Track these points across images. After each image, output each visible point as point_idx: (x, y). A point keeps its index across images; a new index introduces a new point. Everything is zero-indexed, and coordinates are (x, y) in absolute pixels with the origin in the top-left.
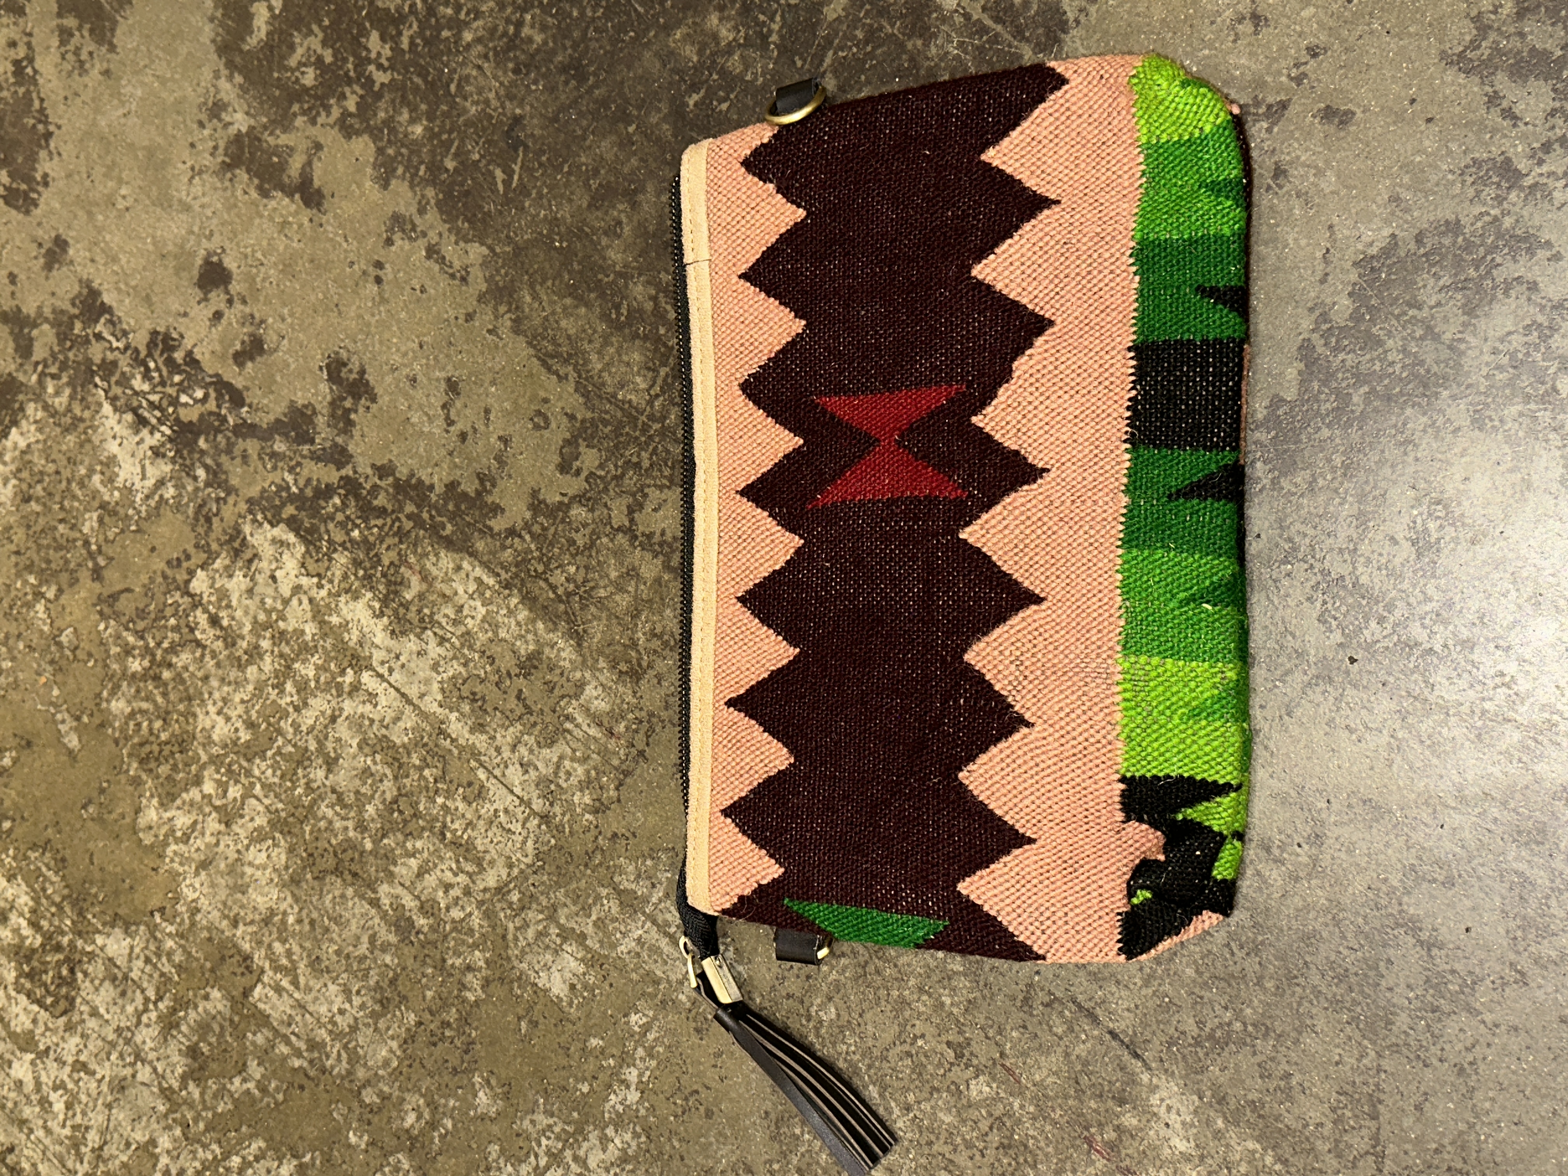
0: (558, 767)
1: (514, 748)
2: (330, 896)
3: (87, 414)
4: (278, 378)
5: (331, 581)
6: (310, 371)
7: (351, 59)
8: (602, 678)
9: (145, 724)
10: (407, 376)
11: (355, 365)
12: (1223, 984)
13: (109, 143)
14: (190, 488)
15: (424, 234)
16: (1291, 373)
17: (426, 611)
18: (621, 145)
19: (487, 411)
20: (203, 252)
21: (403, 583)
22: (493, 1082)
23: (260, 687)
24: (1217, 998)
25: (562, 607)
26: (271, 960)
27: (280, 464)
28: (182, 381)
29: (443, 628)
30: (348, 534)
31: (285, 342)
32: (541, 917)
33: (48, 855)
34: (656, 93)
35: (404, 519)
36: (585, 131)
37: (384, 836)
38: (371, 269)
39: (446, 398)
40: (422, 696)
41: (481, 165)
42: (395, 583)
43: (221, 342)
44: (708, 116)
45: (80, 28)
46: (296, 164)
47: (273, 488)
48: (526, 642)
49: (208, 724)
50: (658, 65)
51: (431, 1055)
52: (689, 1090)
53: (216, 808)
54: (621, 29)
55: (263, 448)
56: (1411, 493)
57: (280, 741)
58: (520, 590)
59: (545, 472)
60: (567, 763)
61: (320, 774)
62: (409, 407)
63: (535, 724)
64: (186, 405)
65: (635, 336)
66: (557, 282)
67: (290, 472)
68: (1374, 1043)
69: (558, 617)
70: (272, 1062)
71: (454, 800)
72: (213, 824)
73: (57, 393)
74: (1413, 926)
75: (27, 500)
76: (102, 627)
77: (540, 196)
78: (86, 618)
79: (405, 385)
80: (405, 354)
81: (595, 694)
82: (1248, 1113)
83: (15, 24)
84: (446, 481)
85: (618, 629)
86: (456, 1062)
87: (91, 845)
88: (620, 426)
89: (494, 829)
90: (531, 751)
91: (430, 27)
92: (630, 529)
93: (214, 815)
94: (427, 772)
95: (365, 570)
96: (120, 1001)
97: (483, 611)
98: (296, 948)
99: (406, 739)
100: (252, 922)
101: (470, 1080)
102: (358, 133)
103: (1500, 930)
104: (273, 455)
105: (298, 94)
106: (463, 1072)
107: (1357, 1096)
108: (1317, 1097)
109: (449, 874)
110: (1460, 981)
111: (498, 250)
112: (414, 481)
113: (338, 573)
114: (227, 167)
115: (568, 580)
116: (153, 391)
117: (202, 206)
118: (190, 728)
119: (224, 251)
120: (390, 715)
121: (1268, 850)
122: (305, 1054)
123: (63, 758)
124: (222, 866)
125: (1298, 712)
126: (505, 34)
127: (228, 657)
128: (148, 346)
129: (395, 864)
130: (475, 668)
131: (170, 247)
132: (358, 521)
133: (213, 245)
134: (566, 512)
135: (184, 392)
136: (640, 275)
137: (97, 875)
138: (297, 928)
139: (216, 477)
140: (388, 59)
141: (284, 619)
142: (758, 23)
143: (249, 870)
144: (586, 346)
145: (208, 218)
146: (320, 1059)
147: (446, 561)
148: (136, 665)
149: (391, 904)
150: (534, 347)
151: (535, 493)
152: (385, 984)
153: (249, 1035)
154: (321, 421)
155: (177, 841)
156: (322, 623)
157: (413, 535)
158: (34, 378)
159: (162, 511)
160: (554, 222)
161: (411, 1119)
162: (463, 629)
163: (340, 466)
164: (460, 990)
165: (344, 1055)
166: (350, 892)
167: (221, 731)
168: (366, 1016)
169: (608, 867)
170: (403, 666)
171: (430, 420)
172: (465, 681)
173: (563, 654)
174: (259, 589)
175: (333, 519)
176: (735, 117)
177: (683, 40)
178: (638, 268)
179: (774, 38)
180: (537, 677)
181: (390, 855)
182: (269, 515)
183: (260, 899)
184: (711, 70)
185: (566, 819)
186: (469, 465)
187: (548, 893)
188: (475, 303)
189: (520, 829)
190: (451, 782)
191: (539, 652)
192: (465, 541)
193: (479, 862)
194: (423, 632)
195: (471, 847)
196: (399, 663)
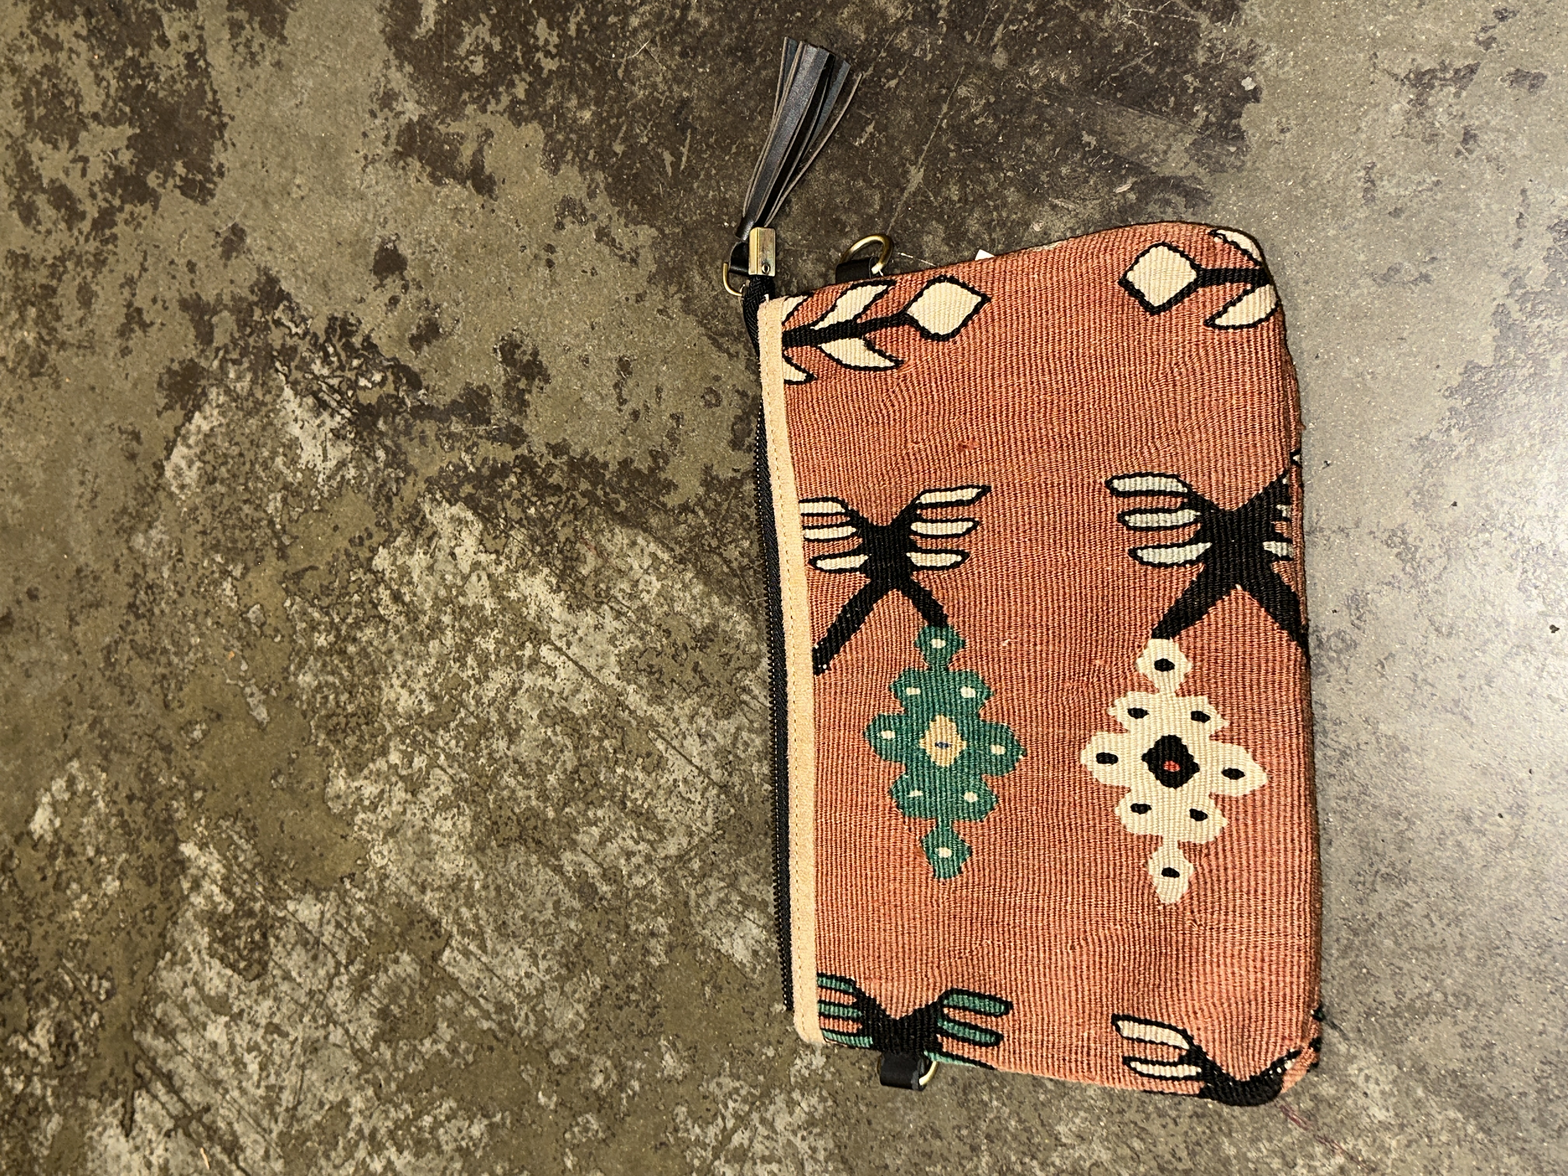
0: (736, 738)
1: (691, 719)
2: (515, 863)
3: (268, 398)
4: (454, 361)
5: (509, 558)
6: (485, 353)
7: (519, 47)
9: (331, 697)
10: (580, 357)
11: (528, 347)
12: (1422, 955)
13: (283, 133)
14: (370, 469)
15: (594, 218)
16: (1487, 339)
19: (659, 390)
20: (377, 240)
21: (580, 559)
22: (679, 1045)
23: (442, 661)
24: (1417, 969)
25: (736, 581)
26: (459, 925)
27: (457, 445)
28: (360, 366)
29: (619, 602)
30: (524, 511)
31: (460, 325)
32: (722, 884)
33: (239, 824)
35: (578, 496)
37: (566, 805)
38: (543, 253)
39: (619, 378)
40: (600, 669)
41: (650, 148)
42: (571, 559)
43: (398, 327)
44: (877, 94)
45: (249, 22)
46: (467, 152)
47: (451, 468)
48: (702, 616)
49: (393, 697)
51: (617, 1018)
53: (401, 777)
55: (440, 429)
57: (463, 713)
58: (695, 565)
59: (717, 448)
60: (745, 734)
61: (502, 744)
62: (582, 387)
63: (712, 696)
64: (365, 388)
67: (466, 451)
69: (732, 590)
70: (462, 1023)
71: (634, 770)
72: (400, 794)
73: (239, 378)
75: (212, 481)
76: (288, 604)
77: (708, 176)
78: (270, 595)
79: (578, 365)
80: (577, 336)
82: (1449, 1081)
83: (186, 17)
84: (620, 457)
87: (281, 814)
89: (674, 799)
90: (709, 722)
91: (597, 13)
93: (400, 784)
94: (606, 743)
95: (542, 547)
96: (312, 965)
97: (658, 585)
98: (482, 913)
99: (585, 711)
100: (440, 888)
101: (656, 1043)
102: (527, 120)
104: (450, 436)
105: (468, 82)
106: (648, 1035)
107: (1561, 1066)
108: (1520, 1066)
109: (630, 842)
111: (667, 231)
112: (587, 459)
113: (515, 550)
114: (399, 155)
115: (742, 554)
116: (332, 375)
117: (376, 194)
118: (375, 700)
119: (398, 237)
120: (569, 687)
121: (1468, 820)
122: (494, 1016)
123: (252, 730)
124: (410, 833)
125: (1498, 682)
126: (672, 18)
127: (411, 632)
128: (326, 332)
129: (577, 833)
130: (652, 641)
131: (346, 235)
132: (534, 499)
133: (389, 231)
134: (739, 489)
135: (362, 376)
136: (809, 252)
137: (288, 843)
138: (483, 893)
139: (396, 458)
140: (556, 46)
141: (464, 595)
143: (435, 838)
145: (382, 206)
146: (509, 1021)
147: (621, 536)
148: (321, 641)
149: (574, 872)
150: (705, 326)
151: (707, 469)
152: (570, 949)
153: (439, 998)
154: (495, 401)
155: (365, 809)
156: (501, 598)
157: (588, 512)
158: (216, 363)
159: (344, 491)
160: (723, 203)
161: (599, 1080)
162: (639, 603)
163: (515, 445)
164: (644, 955)
165: (532, 1018)
166: (534, 859)
167: (405, 703)
168: (553, 980)
170: (581, 639)
171: (603, 399)
172: (641, 655)
173: (739, 628)
174: (439, 567)
175: (509, 497)
176: (904, 94)
177: (851, 18)
178: (807, 246)
179: (943, 14)
180: (713, 650)
181: (572, 824)
182: (447, 494)
183: (446, 866)
184: (879, 47)
185: (745, 789)
186: (642, 443)
187: (728, 862)
188: (645, 284)
189: (699, 799)
190: (630, 752)
191: (714, 626)
192: (639, 517)
193: (660, 831)
194: (599, 607)
195: (651, 816)
196: (577, 637)
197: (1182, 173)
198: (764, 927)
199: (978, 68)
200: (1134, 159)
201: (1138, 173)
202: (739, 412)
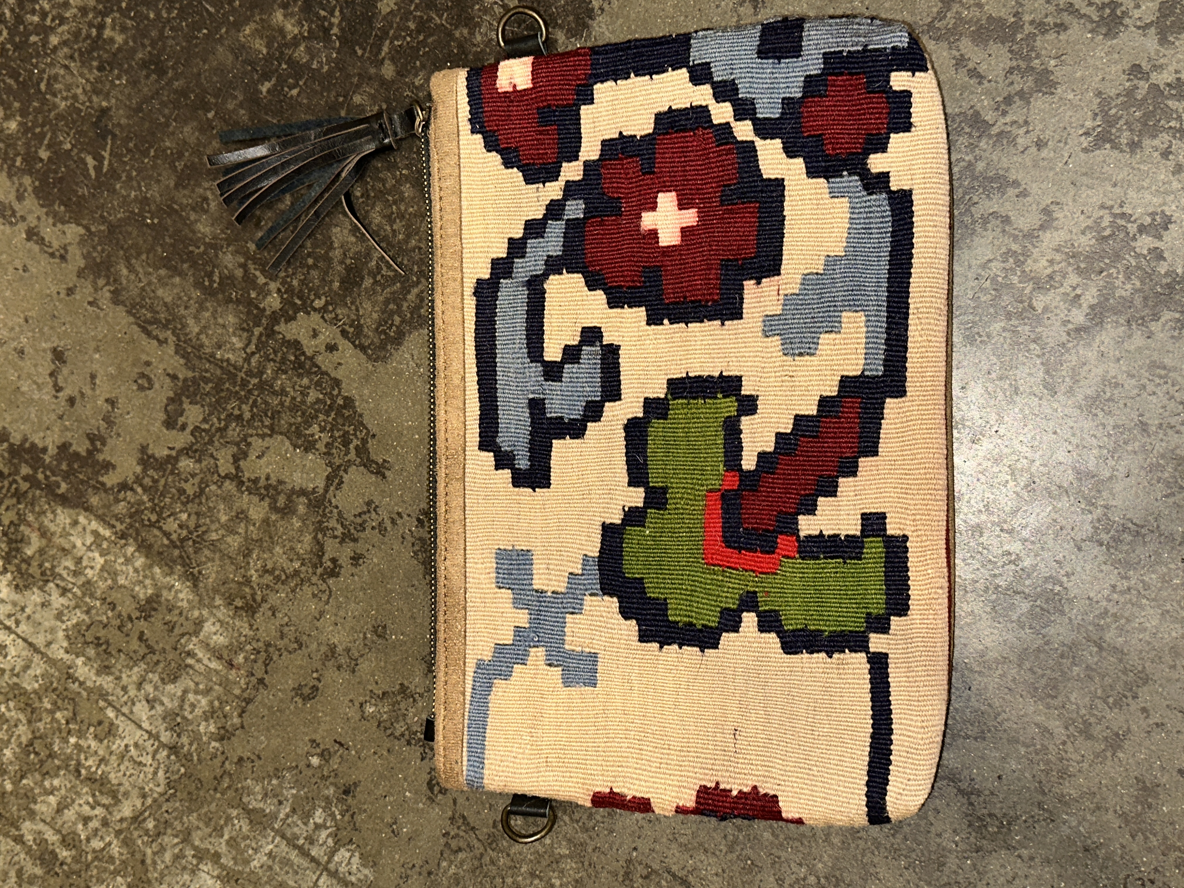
0: (183, 701)
1: (139, 686)
8: (220, 615)
10: (15, 349)
15: (23, 219)
17: (47, 565)
18: (202, 130)
19: (93, 377)
21: (23, 540)
24: (793, 856)
25: (176, 552)
29: (63, 579)
32: (176, 840)
34: (231, 82)
35: (20, 481)
36: (167, 118)
37: (23, 777)
39: (53, 367)
40: (49, 644)
41: (73, 154)
42: (16, 541)
44: (281, 101)
48: (145, 587)
50: (231, 57)
54: (195, 27)
58: (135, 540)
59: (152, 428)
60: (191, 696)
62: (19, 377)
63: (158, 662)
65: (229, 300)
66: (151, 255)
69: (174, 561)
71: (87, 739)
74: (953, 777)
77: (130, 178)
79: (13, 356)
80: (12, 329)
81: (213, 629)
84: (59, 442)
85: (231, 569)
88: (220, 382)
89: (126, 763)
90: (156, 688)
91: (20, 34)
92: (237, 476)
97: (101, 561)
99: (36, 685)
103: (1027, 775)
109: (86, 808)
111: (93, 229)
112: (27, 445)
115: (181, 526)
120: (20, 664)
126: (88, 36)
129: (35, 802)
130: (97, 614)
134: (174, 466)
136: (228, 245)
142: (319, 18)
144: (182, 311)
147: (63, 517)
149: (35, 840)
150: (134, 315)
151: (143, 449)
157: (30, 495)
160: (144, 201)
162: (83, 579)
169: (236, 790)
170: (29, 617)
171: (39, 387)
172: (89, 627)
173: (181, 596)
176: (305, 101)
177: (252, 35)
178: (226, 239)
179: (335, 30)
180: (157, 619)
181: (29, 794)
184: (279, 60)
185: (193, 748)
186: (78, 427)
187: (181, 818)
188: (75, 278)
189: (150, 761)
190: (82, 722)
191: (158, 595)
192: (80, 498)
193: (114, 794)
194: (45, 585)
195: (105, 781)
196: (25, 615)
198: (218, 877)
199: (370, 78)
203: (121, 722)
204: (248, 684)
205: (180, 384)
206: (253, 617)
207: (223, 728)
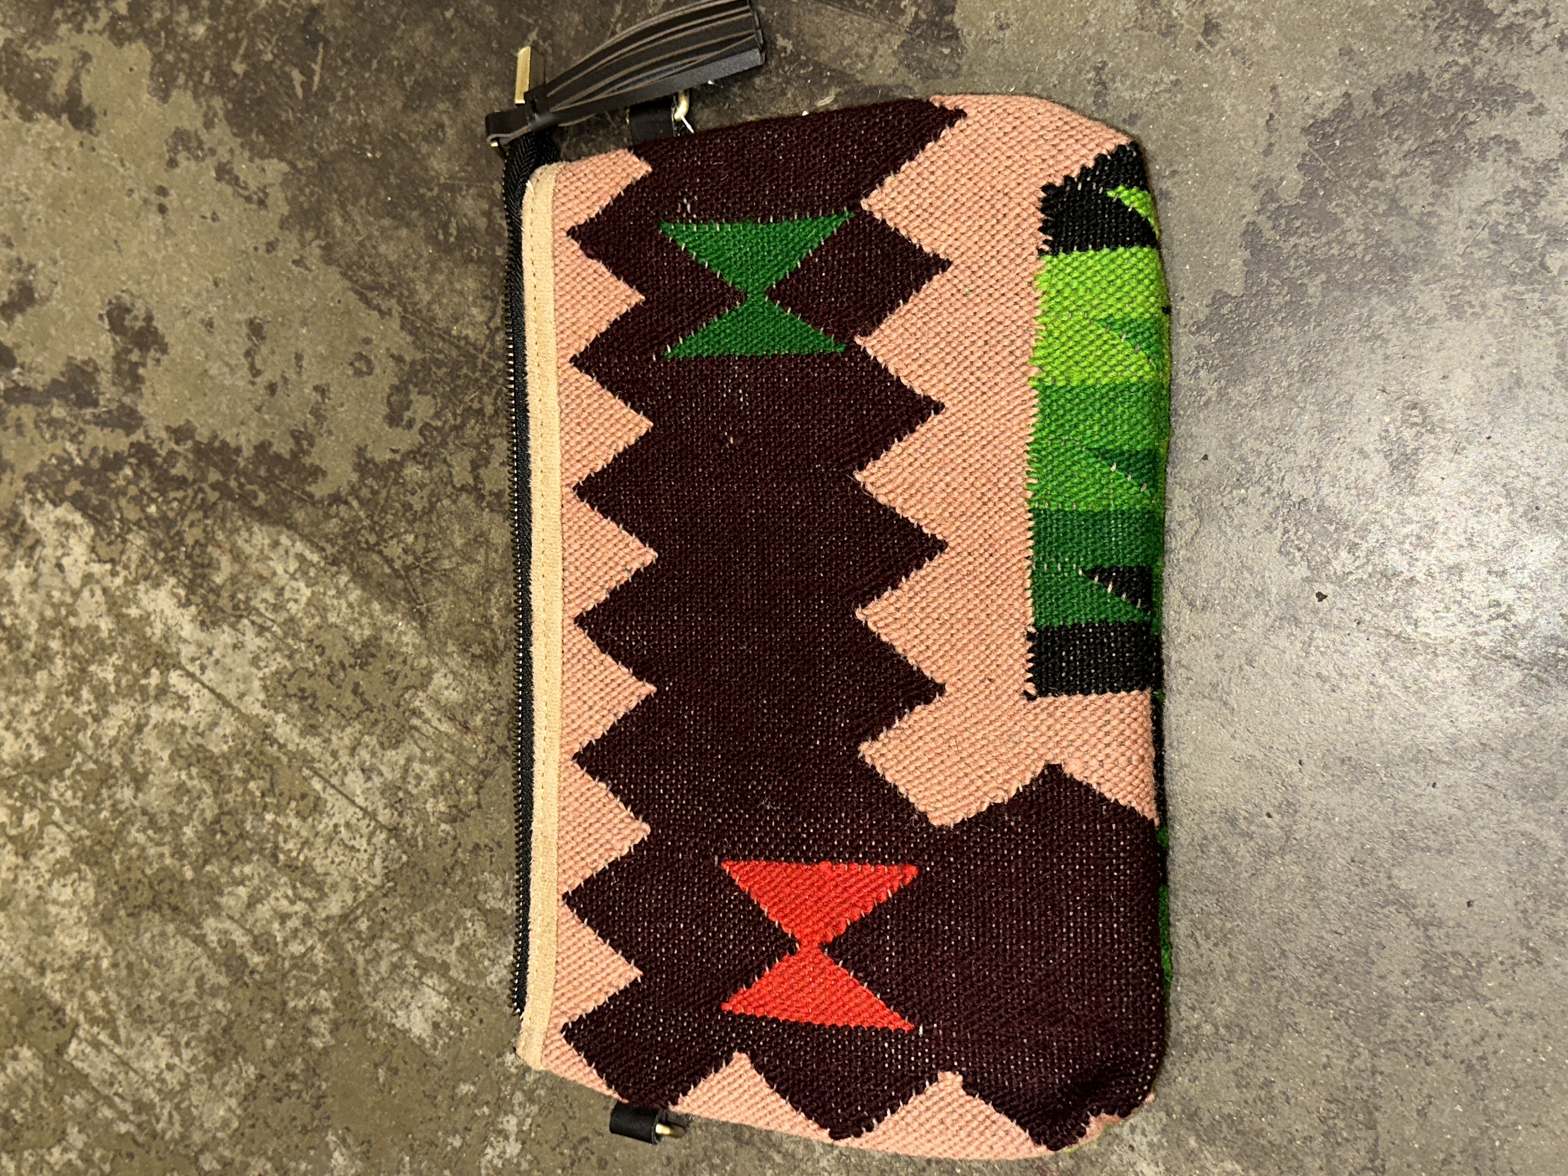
0: (406, 771)
1: (353, 751)
2: (148, 935)
4: (53, 331)
5: (126, 567)
6: (89, 320)
8: (452, 664)
10: (202, 321)
11: (140, 310)
12: (1188, 981)
15: (213, 152)
16: (1236, 263)
17: (241, 596)
18: (438, 34)
19: (299, 357)
21: (212, 565)
22: (350, 1140)
23: (52, 696)
24: (1183, 998)
25: (400, 584)
26: (86, 1011)
27: (60, 433)
29: (261, 615)
30: (143, 510)
31: (59, 288)
32: (395, 946)
35: (208, 489)
36: (394, 18)
37: (206, 862)
38: (153, 197)
39: (250, 344)
40: (241, 696)
41: (275, 67)
42: (203, 566)
46: (61, 80)
47: (54, 461)
48: (361, 627)
51: (275, 1112)
52: (577, 1138)
53: (9, 839)
55: (39, 415)
56: (1380, 398)
57: (79, 758)
58: (350, 567)
59: (371, 425)
60: (416, 766)
61: (128, 793)
62: (206, 357)
63: (376, 722)
65: (468, 259)
66: (372, 200)
67: (71, 440)
68: (1366, 1040)
69: (395, 594)
70: (95, 1127)
71: (286, 816)
72: (8, 858)
74: (1404, 903)
77: (347, 99)
79: (200, 331)
80: (198, 295)
81: (445, 683)
82: (1224, 1128)
84: (255, 441)
85: (467, 606)
86: (307, 1120)
88: (456, 367)
89: (335, 847)
90: (373, 754)
92: (476, 488)
93: (9, 846)
95: (166, 551)
97: (308, 592)
98: (113, 997)
99: (225, 748)
100: (61, 969)
101: (323, 1139)
102: (131, 39)
103: (1507, 901)
104: (52, 422)
106: (314, 1130)
107: (1349, 1104)
108: (1303, 1106)
109: (284, 903)
110: (1463, 964)
111: (300, 166)
112: (217, 444)
113: (135, 557)
115: (405, 551)
120: (205, 720)
121: (1233, 822)
122: (132, 1118)
124: (23, 905)
125: (1261, 660)
127: (14, 662)
129: (221, 894)
130: (302, 660)
132: (155, 495)
134: (398, 473)
136: (469, 187)
138: (113, 973)
143: (53, 909)
144: (411, 274)
146: (149, 1122)
147: (261, 536)
149: (219, 941)
150: (350, 279)
151: (361, 451)
153: (67, 1098)
154: (104, 379)
156: (119, 617)
157: (220, 507)
160: (364, 129)
162: (284, 615)
163: (129, 430)
164: (305, 1037)
165: (176, 1117)
166: (171, 928)
167: (10, 748)
168: (199, 1071)
169: (471, 885)
170: (217, 662)
171: (232, 370)
172: (291, 676)
174: (44, 581)
175: (124, 494)
178: (466, 179)
180: (376, 667)
181: (214, 884)
182: (51, 493)
183: (68, 942)
185: (419, 830)
186: (281, 422)
187: (402, 919)
188: (277, 230)
189: (365, 846)
190: (281, 795)
191: (376, 638)
192: (282, 512)
193: (319, 886)
194: (238, 622)
195: (309, 869)
196: (212, 659)
197: (890, 81)
198: (446, 994)
200: (834, 66)
201: (840, 84)
202: (396, 381)
203: (329, 796)
204: (486, 753)
205: (407, 368)
206: (493, 668)
207: (456, 806)
